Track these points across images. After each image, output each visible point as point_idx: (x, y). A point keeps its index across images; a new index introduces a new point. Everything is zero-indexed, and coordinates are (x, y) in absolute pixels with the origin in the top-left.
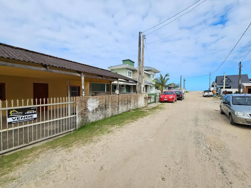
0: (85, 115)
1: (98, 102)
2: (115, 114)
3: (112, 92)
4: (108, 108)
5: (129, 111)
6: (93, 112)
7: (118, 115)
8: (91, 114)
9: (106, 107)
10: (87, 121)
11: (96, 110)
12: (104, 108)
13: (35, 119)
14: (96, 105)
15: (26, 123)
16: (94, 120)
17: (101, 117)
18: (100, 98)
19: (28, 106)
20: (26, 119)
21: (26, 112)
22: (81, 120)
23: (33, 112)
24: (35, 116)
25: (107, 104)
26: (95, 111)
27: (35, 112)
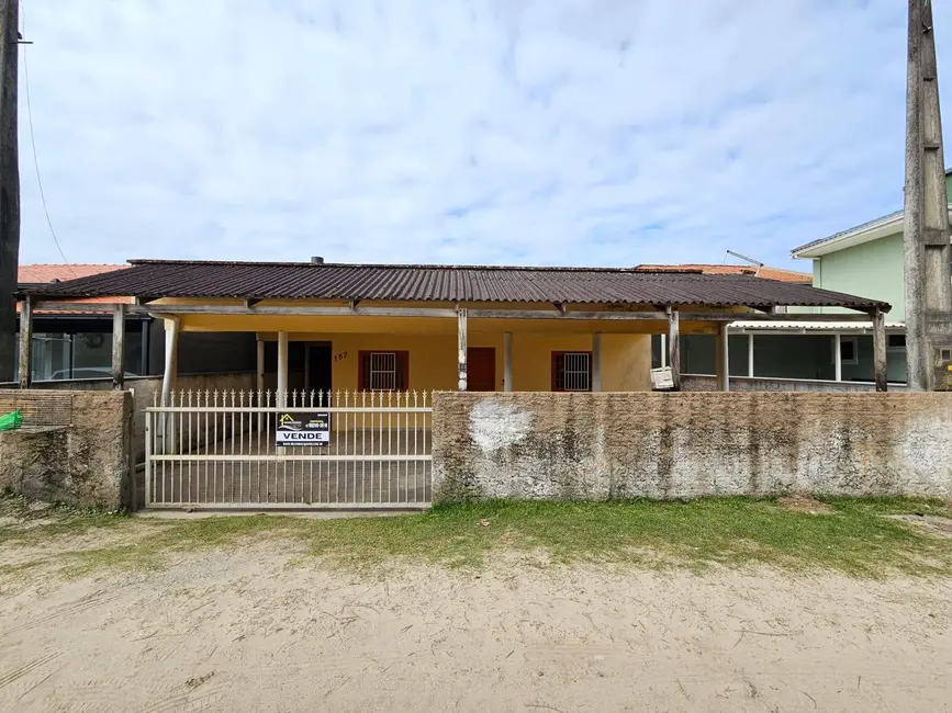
0: (460, 461)
1: (524, 417)
2: (640, 494)
3: (727, 377)
4: (590, 453)
5: (772, 499)
6: (498, 456)
7: (666, 501)
8: (489, 464)
9: (571, 445)
10: (470, 487)
11: (516, 450)
12: (560, 450)
13: (325, 443)
14: (515, 430)
16: (503, 493)
17: (544, 489)
18: (534, 404)
19: (312, 409)
20: (307, 440)
21: (308, 422)
22: (443, 476)
23: (322, 425)
24: (325, 436)
25: (577, 431)
26: (507, 456)
27: (326, 426)
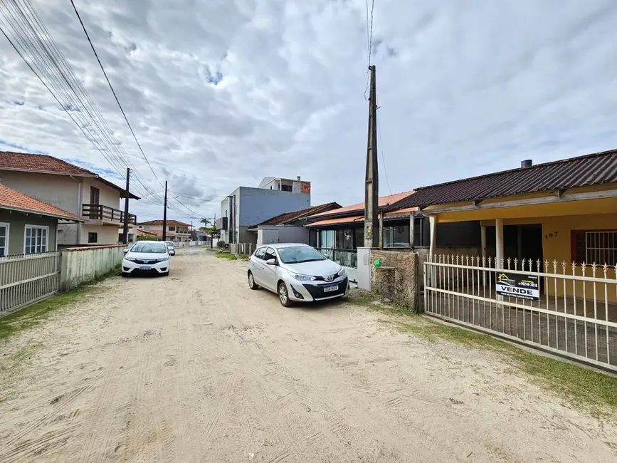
13: (535, 299)
15: (520, 301)
19: (523, 272)
20: (519, 293)
21: (521, 281)
23: (532, 285)
24: (535, 293)
27: (536, 285)
